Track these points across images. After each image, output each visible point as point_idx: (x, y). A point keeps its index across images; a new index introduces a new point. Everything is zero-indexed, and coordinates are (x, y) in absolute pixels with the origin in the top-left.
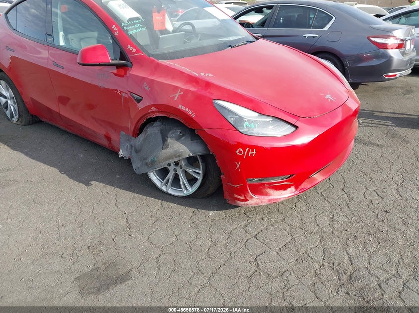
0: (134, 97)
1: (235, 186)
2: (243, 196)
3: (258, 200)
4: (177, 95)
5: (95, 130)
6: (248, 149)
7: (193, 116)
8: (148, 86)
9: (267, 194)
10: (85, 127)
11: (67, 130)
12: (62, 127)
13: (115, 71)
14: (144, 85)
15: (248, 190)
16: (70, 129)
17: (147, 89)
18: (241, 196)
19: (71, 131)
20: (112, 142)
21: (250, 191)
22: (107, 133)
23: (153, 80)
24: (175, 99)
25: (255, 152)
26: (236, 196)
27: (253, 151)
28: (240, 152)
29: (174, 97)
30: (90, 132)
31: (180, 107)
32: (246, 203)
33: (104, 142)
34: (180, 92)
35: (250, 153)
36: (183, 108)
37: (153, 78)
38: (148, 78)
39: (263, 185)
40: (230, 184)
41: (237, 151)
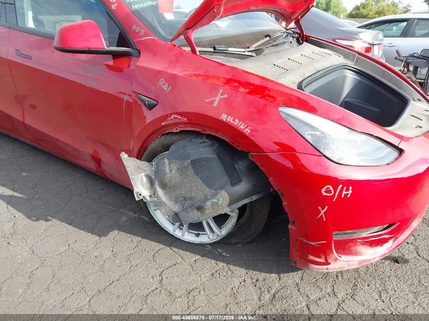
0: (143, 101)
1: (313, 243)
2: (323, 257)
3: (345, 263)
4: (217, 99)
5: (77, 147)
6: (341, 186)
7: (247, 131)
8: (167, 84)
9: (356, 254)
10: (63, 143)
11: (36, 145)
12: (28, 141)
13: (111, 63)
14: (161, 83)
15: (332, 250)
16: (40, 144)
17: (166, 89)
18: (320, 257)
19: (41, 147)
20: (102, 165)
21: (334, 251)
22: (96, 152)
23: (175, 75)
24: (215, 104)
25: (350, 192)
26: (311, 257)
27: (347, 190)
28: (328, 191)
29: (212, 102)
30: (69, 149)
31: (224, 117)
32: (325, 267)
33: (91, 165)
34: (222, 94)
35: (344, 192)
36: (230, 119)
37: (174, 72)
38: (167, 73)
39: (353, 241)
40: (305, 241)
41: (323, 190)
